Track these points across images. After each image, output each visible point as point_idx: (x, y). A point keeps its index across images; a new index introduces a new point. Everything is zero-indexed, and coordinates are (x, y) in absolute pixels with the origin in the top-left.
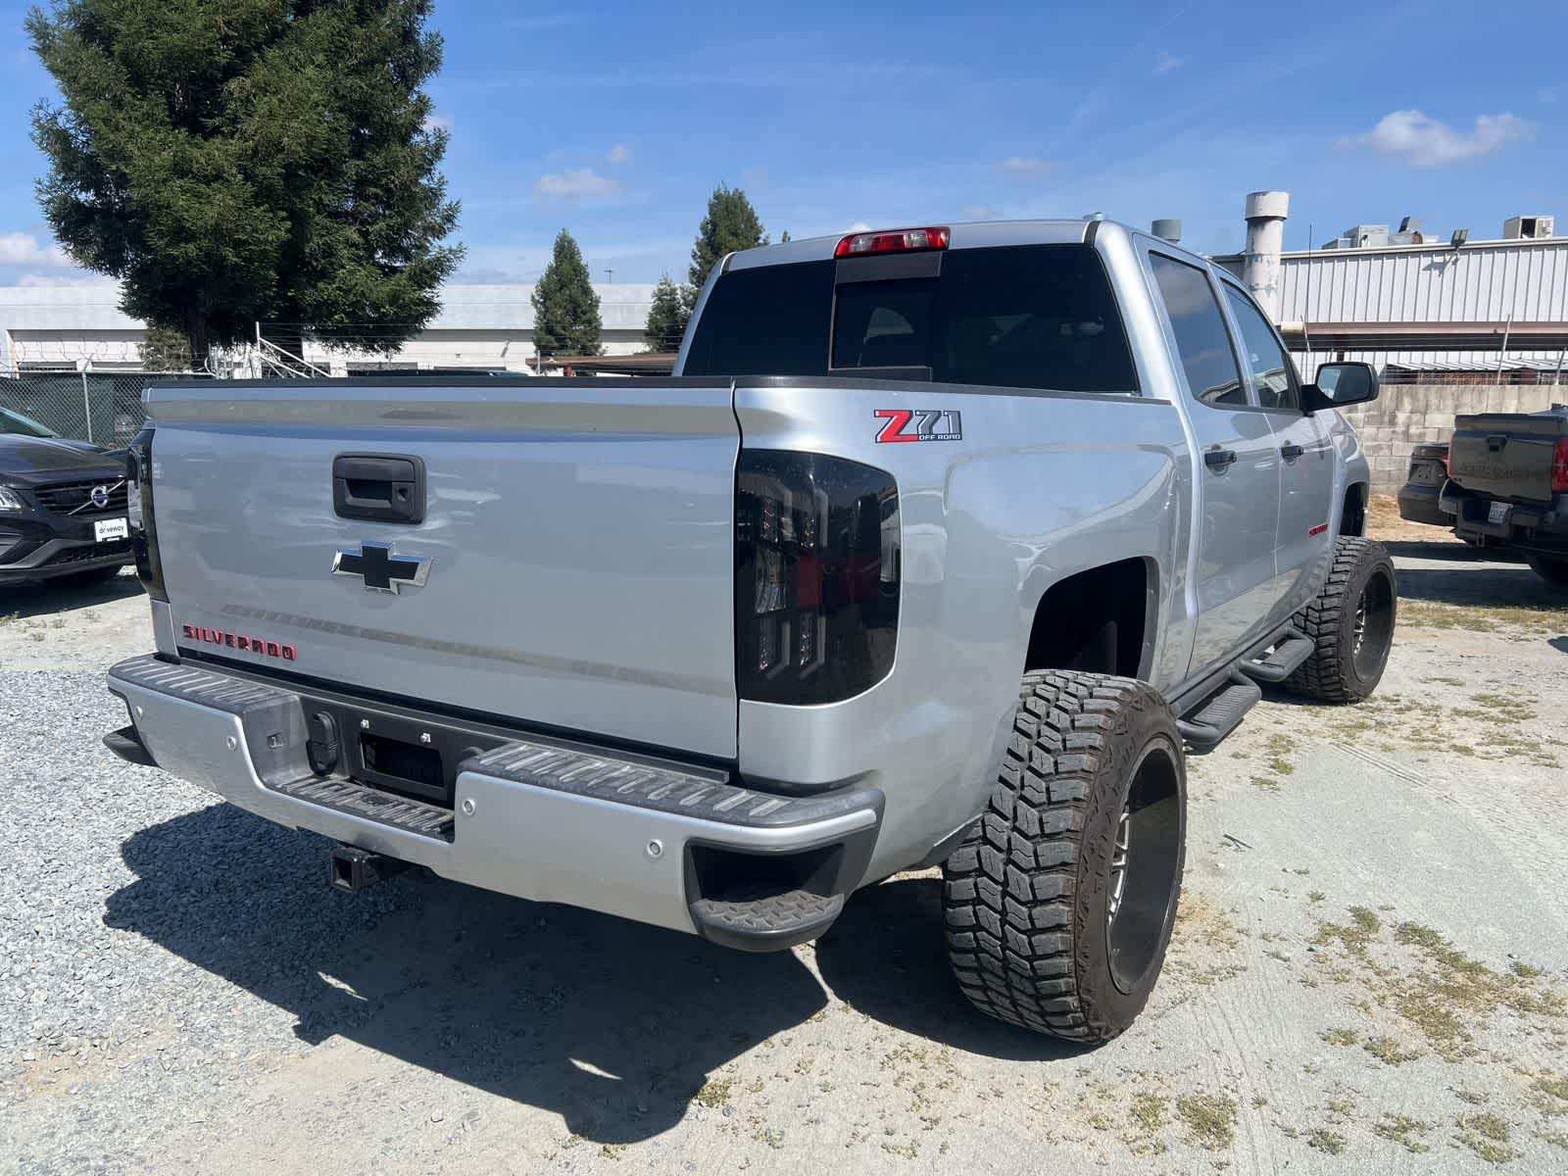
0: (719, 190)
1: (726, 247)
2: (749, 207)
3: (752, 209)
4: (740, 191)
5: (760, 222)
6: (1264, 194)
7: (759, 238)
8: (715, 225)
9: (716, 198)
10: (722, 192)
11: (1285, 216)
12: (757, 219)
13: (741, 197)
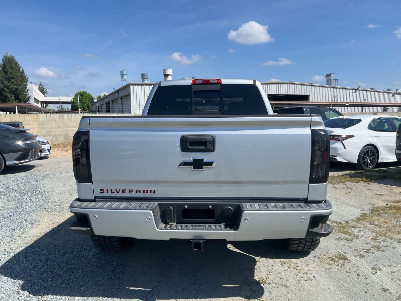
0: (5, 55)
1: (9, 72)
2: (16, 61)
3: (17, 61)
4: (13, 56)
5: (20, 66)
6: (167, 69)
7: (20, 70)
8: (5, 66)
9: (4, 57)
10: (7, 56)
11: (172, 75)
12: (19, 64)
13: (13, 58)
